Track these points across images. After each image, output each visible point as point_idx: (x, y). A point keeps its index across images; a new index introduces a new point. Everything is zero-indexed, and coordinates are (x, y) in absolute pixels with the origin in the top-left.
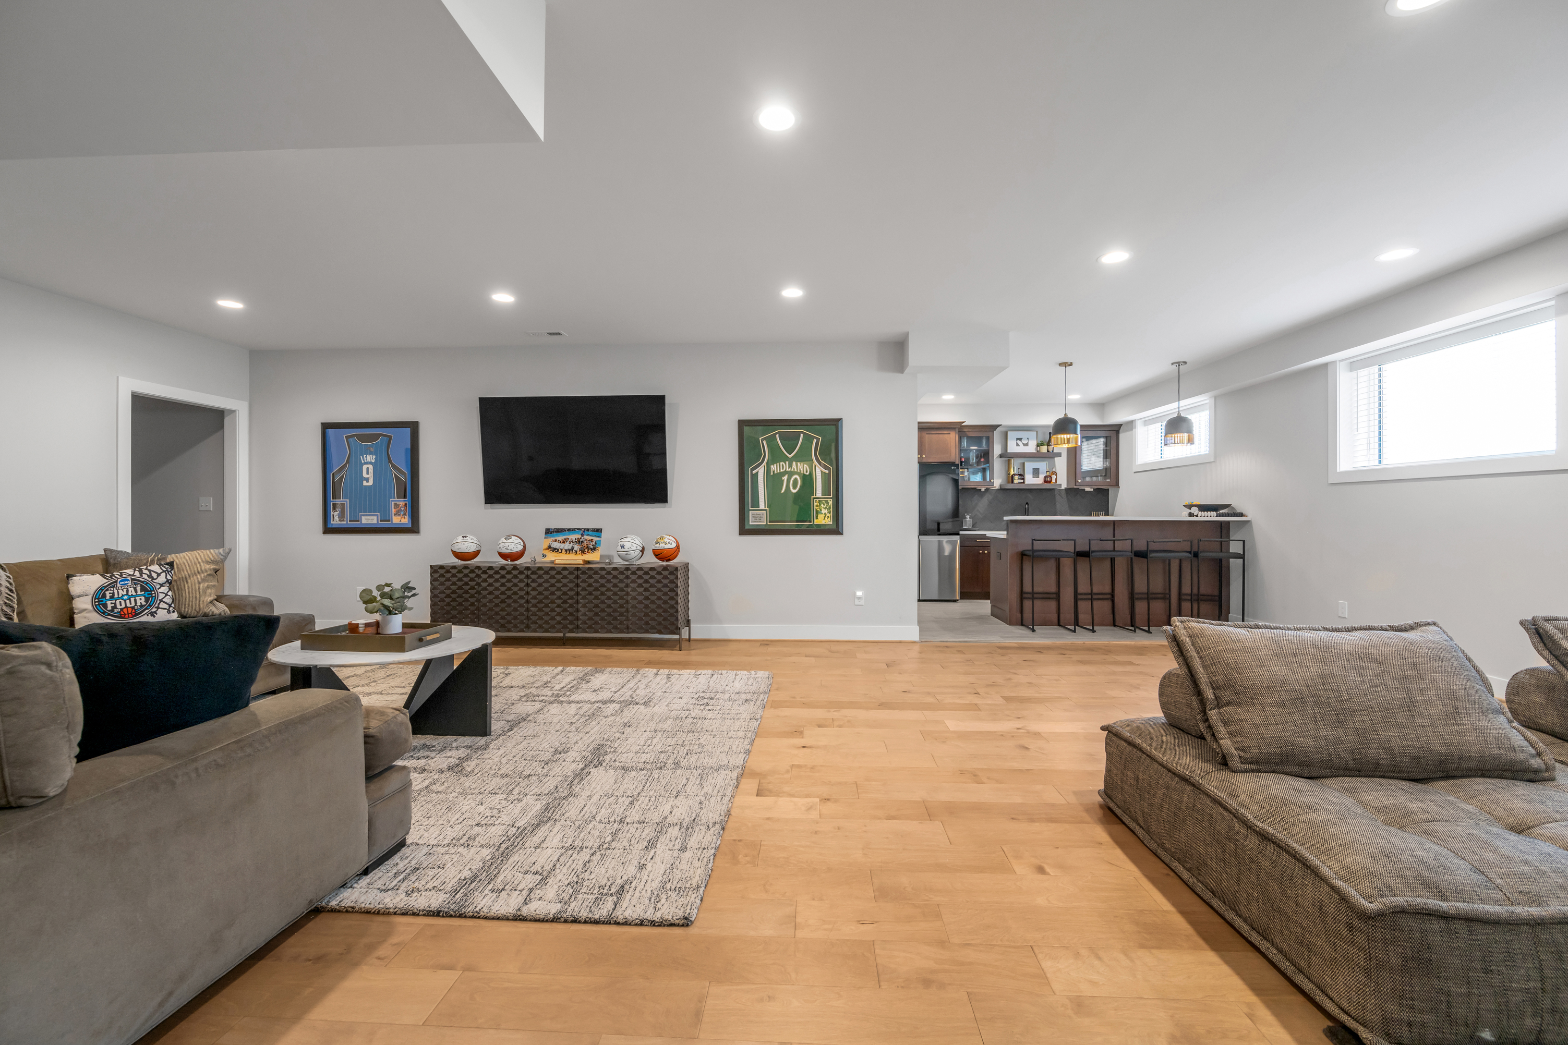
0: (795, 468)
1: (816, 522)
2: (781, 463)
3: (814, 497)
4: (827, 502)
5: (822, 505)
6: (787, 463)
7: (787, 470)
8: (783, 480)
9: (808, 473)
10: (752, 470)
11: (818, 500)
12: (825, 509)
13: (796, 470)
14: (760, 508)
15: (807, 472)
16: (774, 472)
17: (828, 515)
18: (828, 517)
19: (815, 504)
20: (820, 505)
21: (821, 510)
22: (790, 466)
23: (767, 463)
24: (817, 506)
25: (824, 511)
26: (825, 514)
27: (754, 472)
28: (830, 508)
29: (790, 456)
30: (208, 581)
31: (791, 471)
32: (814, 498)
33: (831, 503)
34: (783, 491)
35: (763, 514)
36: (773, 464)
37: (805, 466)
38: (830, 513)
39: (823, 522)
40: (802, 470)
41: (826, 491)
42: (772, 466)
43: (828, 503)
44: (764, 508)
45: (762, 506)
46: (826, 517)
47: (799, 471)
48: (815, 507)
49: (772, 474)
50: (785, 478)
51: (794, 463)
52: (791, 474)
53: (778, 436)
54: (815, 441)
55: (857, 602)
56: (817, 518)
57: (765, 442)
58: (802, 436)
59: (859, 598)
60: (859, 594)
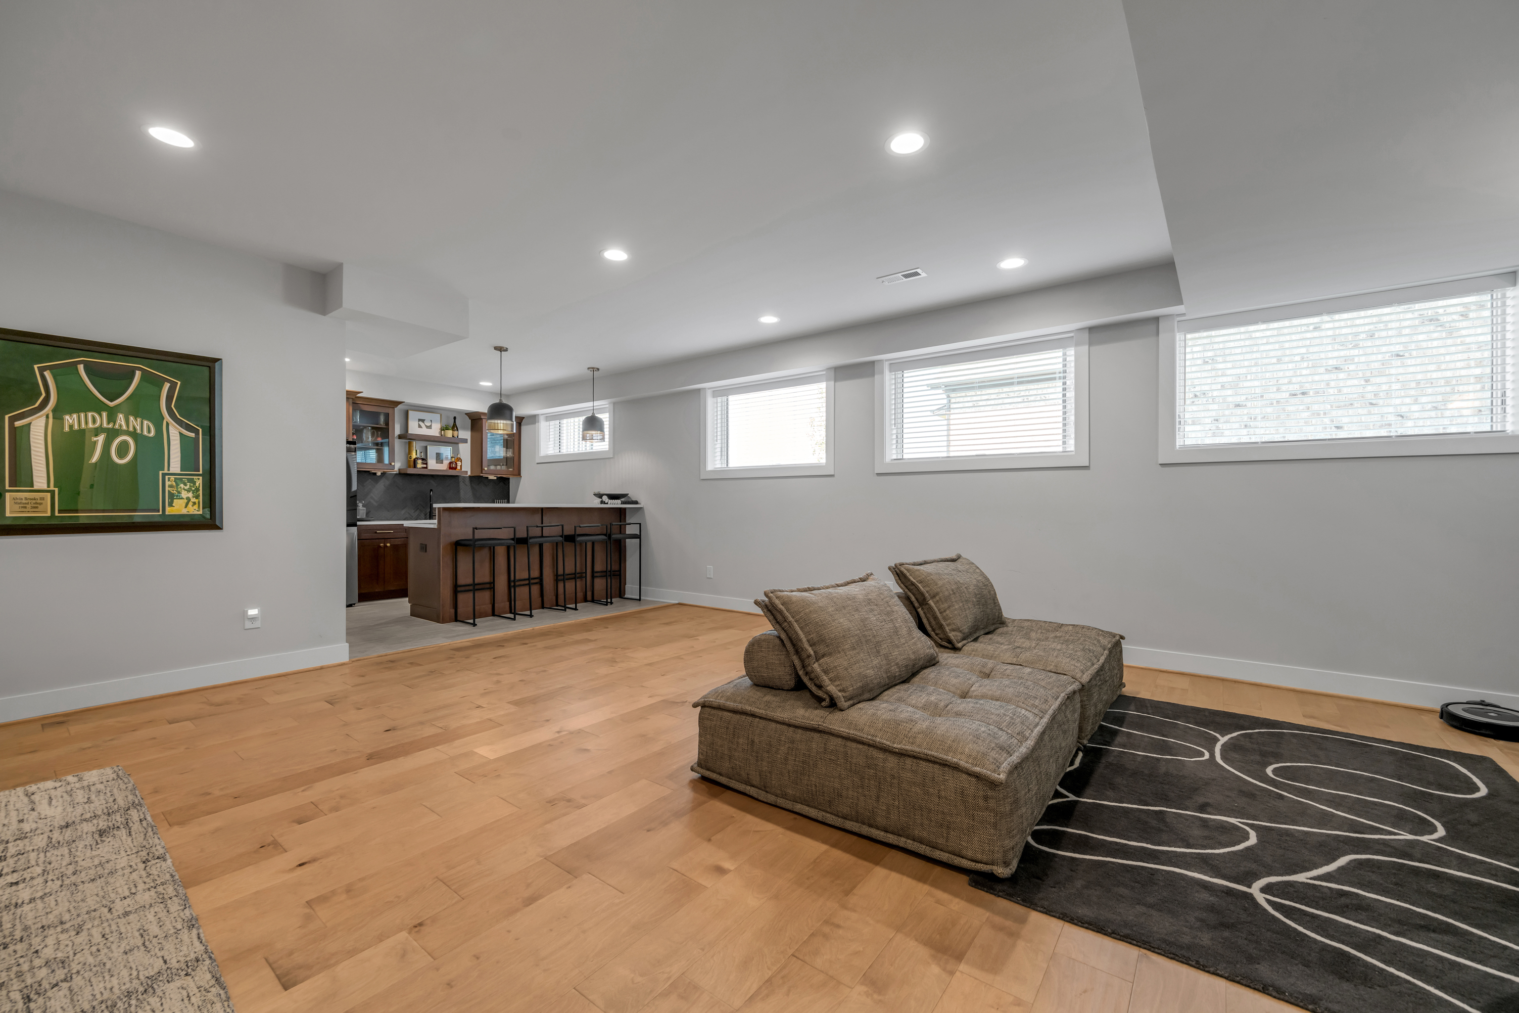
0: (123, 423)
1: (169, 511)
2: (90, 414)
3: (166, 471)
4: (192, 482)
5: (182, 486)
6: (104, 414)
7: (105, 425)
8: (95, 443)
9: (152, 434)
10: (13, 420)
11: (172, 478)
12: (188, 491)
13: (124, 427)
14: (35, 488)
15: (149, 431)
16: (71, 427)
17: (194, 500)
18: (194, 503)
19: (167, 483)
20: (177, 485)
21: (179, 493)
22: (112, 419)
23: (55, 411)
24: (170, 486)
25: (184, 494)
26: (188, 499)
27: (18, 424)
28: (197, 490)
29: (111, 404)
31: (113, 429)
32: (164, 475)
33: (199, 482)
34: (95, 458)
35: (42, 499)
36: (70, 413)
37: (145, 422)
38: (197, 497)
39: (184, 511)
40: (138, 428)
41: (189, 462)
42: (67, 417)
43: (194, 483)
44: (45, 487)
45: (40, 480)
46: (191, 504)
47: (131, 429)
48: (167, 489)
49: (67, 429)
50: (101, 439)
51: (121, 416)
52: (112, 434)
53: (81, 368)
54: (167, 386)
55: (248, 625)
56: (171, 505)
57: (47, 374)
58: (138, 374)
59: (253, 619)
60: (253, 612)
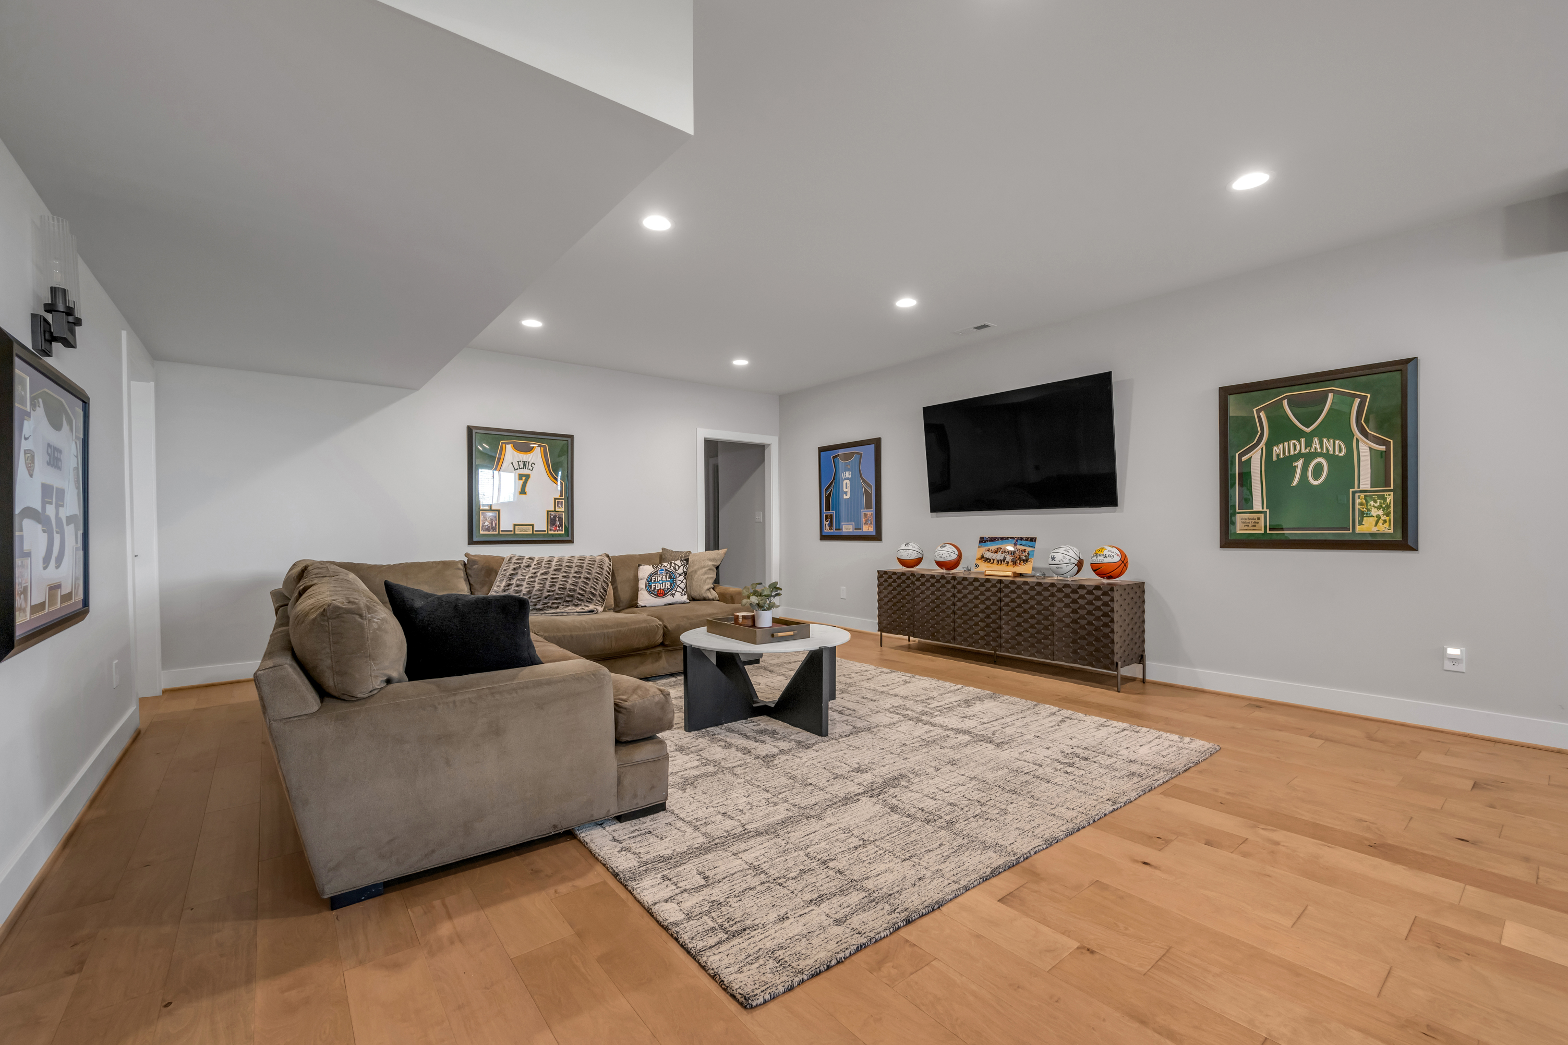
0: (1318, 446)
1: (1359, 529)
2: (1291, 443)
3: (1356, 489)
4: (1383, 498)
5: (1372, 503)
6: (1303, 440)
7: (1303, 451)
8: (1296, 468)
9: (1343, 453)
10: (1241, 456)
11: (1362, 495)
12: (1379, 508)
13: (1319, 450)
14: (1255, 510)
15: (1340, 451)
16: (1278, 456)
17: (1384, 518)
18: (1385, 521)
19: (1357, 501)
20: (1367, 502)
21: (1369, 510)
22: (1309, 444)
23: (1266, 444)
24: (1361, 504)
25: (1374, 512)
26: (1379, 517)
27: (1244, 459)
28: (1388, 506)
29: (1308, 430)
30: (708, 574)
31: (1309, 453)
32: (1356, 492)
33: (1390, 498)
34: (1295, 483)
35: (1259, 519)
36: (1277, 445)
37: (1337, 442)
38: (1388, 515)
39: (1374, 530)
40: (1331, 449)
41: (1381, 479)
42: (1275, 448)
43: (1385, 499)
44: (1260, 509)
45: (1257, 505)
46: (1381, 522)
47: (1324, 451)
48: (1357, 507)
49: (1275, 458)
50: (1299, 464)
51: (1316, 440)
52: (1309, 457)
53: (1285, 402)
54: (1357, 401)
55: (1448, 665)
56: (1361, 523)
57: (1262, 414)
58: (1330, 396)
59: (1454, 660)
60: (1453, 651)
